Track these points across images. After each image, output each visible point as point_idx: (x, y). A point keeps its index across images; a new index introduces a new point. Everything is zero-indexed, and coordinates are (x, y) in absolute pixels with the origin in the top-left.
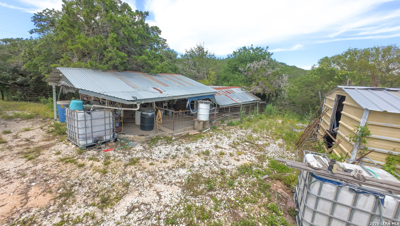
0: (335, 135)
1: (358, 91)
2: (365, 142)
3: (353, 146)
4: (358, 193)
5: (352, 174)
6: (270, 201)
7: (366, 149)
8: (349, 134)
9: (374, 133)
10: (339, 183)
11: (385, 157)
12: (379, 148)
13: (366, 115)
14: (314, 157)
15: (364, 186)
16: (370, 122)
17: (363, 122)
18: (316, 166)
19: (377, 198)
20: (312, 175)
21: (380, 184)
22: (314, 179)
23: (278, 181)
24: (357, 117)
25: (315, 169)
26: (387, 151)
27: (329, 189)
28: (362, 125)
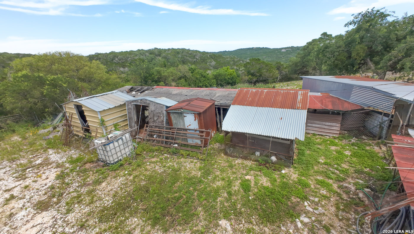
0: (88, 126)
1: (85, 101)
2: (105, 124)
3: (101, 128)
4: (118, 141)
5: (113, 137)
6: (93, 171)
7: (106, 127)
8: (98, 124)
9: (106, 119)
10: (113, 142)
11: (113, 126)
12: (110, 124)
13: (99, 113)
14: (98, 140)
15: (117, 138)
16: (102, 116)
17: (99, 117)
18: (104, 142)
19: (121, 139)
20: (105, 145)
21: (120, 135)
22: (106, 146)
23: (86, 164)
24: (95, 115)
25: (104, 143)
26: (112, 124)
27: (111, 145)
28: (100, 118)
